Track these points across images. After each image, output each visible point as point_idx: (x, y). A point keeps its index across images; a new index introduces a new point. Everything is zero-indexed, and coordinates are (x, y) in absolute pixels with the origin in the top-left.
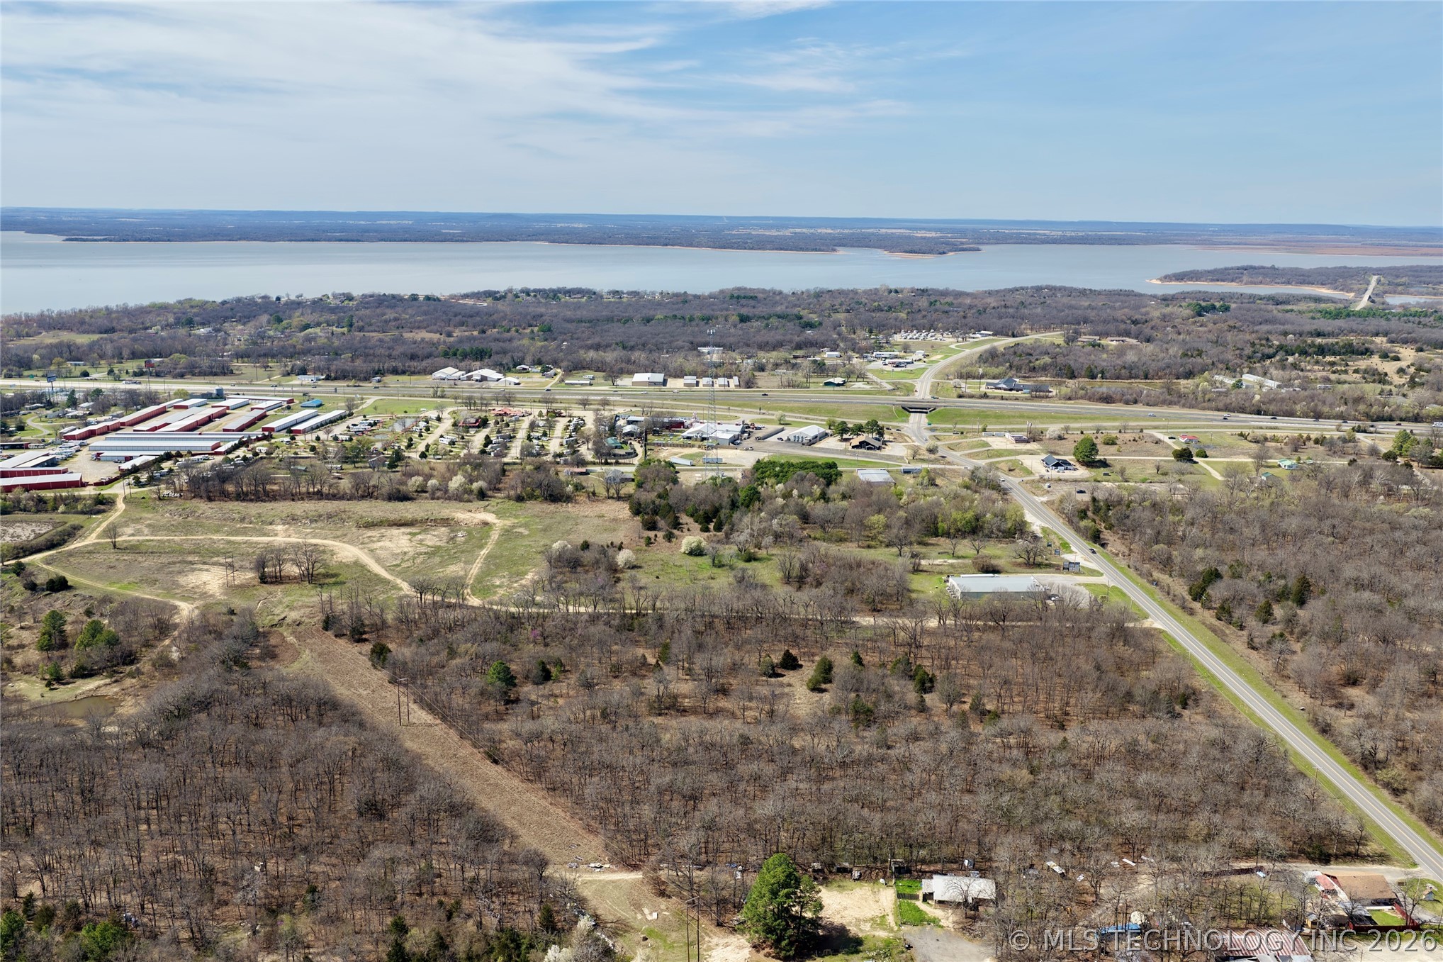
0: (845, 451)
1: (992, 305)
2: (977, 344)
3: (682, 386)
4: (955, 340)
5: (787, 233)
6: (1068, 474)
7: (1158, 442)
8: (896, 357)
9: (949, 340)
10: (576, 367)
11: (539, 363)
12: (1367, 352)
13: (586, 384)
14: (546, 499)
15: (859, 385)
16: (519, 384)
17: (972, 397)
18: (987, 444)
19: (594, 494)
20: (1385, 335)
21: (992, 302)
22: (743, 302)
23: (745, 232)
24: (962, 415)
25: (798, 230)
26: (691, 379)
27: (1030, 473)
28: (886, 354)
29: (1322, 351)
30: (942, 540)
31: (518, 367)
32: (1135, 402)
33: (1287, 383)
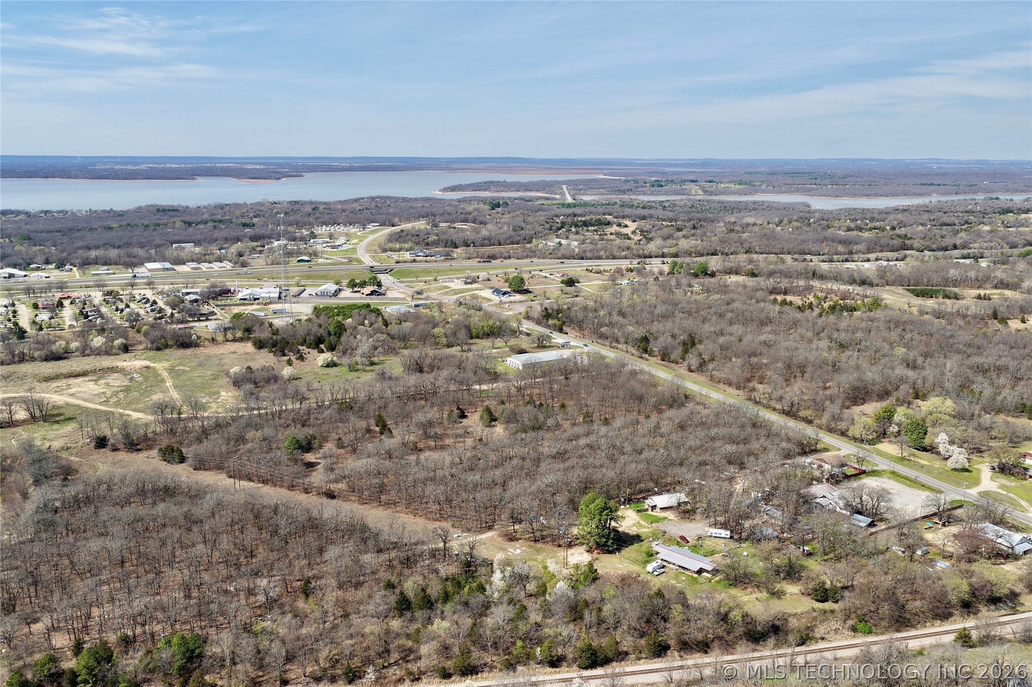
0: (361, 298)
1: (358, 208)
2: (373, 232)
3: (189, 270)
4: (358, 230)
5: (143, 167)
6: (512, 298)
7: (546, 277)
8: (327, 243)
9: (352, 230)
10: (85, 264)
11: (47, 262)
12: (608, 224)
13: (110, 274)
14: (178, 347)
15: (321, 261)
16: (48, 277)
17: (405, 262)
18: (447, 287)
19: (213, 340)
20: (610, 214)
21: (357, 206)
22: (169, 213)
23: (106, 167)
24: (414, 272)
25: (151, 165)
26: (194, 265)
27: (490, 300)
28: (320, 241)
29: (586, 224)
30: (477, 341)
31: (31, 266)
32: (510, 258)
33: (583, 242)
